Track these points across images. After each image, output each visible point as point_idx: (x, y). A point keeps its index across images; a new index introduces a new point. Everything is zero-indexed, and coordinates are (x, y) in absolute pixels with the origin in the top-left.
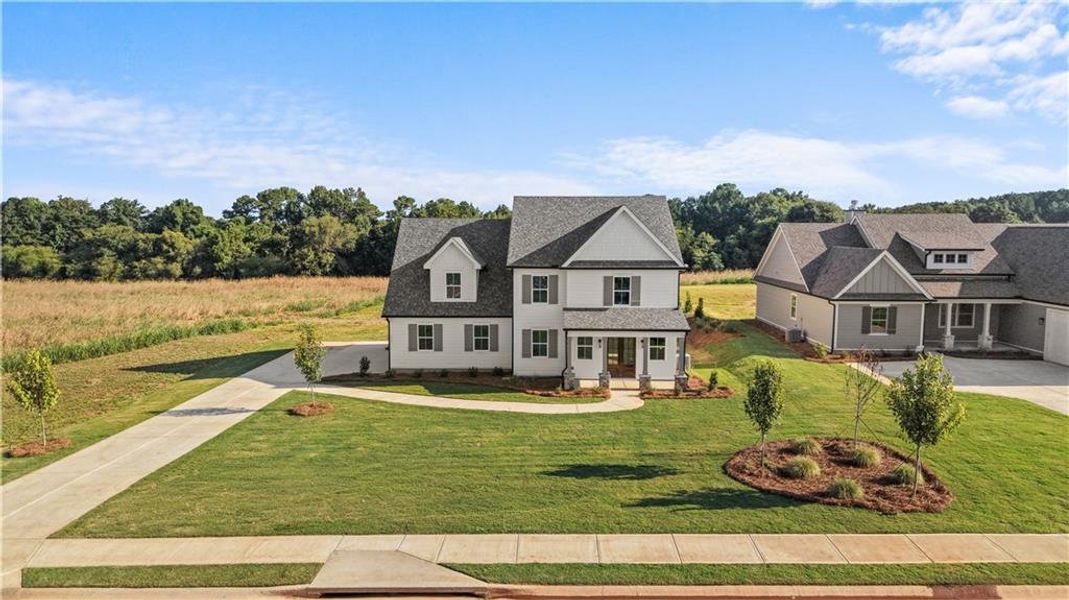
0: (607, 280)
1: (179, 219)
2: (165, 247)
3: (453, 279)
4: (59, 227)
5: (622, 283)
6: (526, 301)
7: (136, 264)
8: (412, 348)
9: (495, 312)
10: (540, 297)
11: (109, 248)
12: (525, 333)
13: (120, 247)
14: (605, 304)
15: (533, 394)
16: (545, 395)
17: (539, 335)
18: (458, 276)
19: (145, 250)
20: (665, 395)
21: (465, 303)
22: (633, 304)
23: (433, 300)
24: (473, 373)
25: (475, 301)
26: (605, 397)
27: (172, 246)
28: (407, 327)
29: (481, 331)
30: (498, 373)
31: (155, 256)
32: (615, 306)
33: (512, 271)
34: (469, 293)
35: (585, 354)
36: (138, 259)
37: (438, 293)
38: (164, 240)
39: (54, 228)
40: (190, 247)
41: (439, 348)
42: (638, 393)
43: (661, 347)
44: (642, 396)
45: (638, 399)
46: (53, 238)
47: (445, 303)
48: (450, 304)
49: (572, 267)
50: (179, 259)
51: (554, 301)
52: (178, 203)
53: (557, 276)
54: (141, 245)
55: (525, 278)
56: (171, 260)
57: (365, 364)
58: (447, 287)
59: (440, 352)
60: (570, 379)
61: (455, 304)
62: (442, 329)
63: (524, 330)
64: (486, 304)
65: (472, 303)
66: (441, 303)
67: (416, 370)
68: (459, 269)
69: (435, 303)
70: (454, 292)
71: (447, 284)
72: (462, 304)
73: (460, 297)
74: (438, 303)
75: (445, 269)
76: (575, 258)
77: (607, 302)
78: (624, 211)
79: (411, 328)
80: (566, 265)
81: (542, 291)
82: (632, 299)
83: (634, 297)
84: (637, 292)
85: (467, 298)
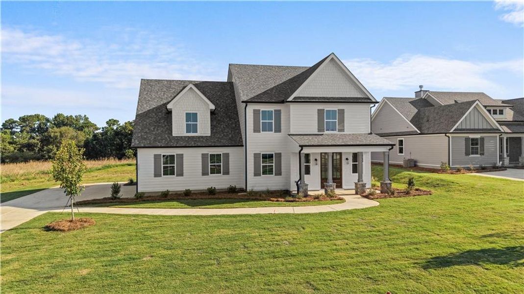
3: (191, 117)
6: (256, 130)
8: (157, 175)
9: (224, 142)
10: (267, 127)
12: (256, 156)
14: (319, 131)
17: (267, 158)
18: (195, 115)
21: (202, 137)
22: (339, 131)
23: (175, 134)
24: (211, 192)
25: (210, 135)
28: (152, 156)
29: (215, 158)
30: (232, 190)
32: (326, 132)
33: (246, 106)
34: (204, 128)
37: (179, 129)
41: (181, 174)
47: (185, 137)
48: (189, 137)
49: (295, 101)
51: (279, 130)
53: (280, 110)
55: (256, 112)
57: (116, 189)
58: (187, 124)
59: (182, 177)
60: (304, 188)
61: (193, 137)
62: (183, 158)
63: (255, 154)
64: (218, 138)
65: (207, 136)
66: (182, 137)
67: (162, 192)
68: (197, 109)
69: (177, 137)
70: (192, 128)
71: (186, 121)
72: (199, 137)
73: (197, 132)
74: (179, 137)
75: (185, 109)
76: (296, 95)
77: (320, 129)
78: (332, 59)
79: (156, 157)
80: (290, 99)
81: (268, 122)
82: (339, 127)
83: (340, 125)
84: (342, 121)
85: (203, 132)
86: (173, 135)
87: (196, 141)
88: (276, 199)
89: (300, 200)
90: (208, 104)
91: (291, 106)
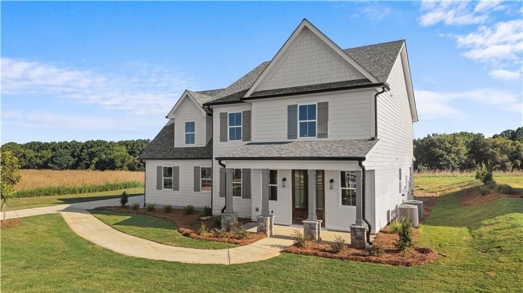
0: (291, 109)
3: (190, 126)
5: (308, 111)
8: (159, 188)
10: (236, 134)
14: (290, 137)
18: (193, 124)
21: (197, 148)
22: (320, 136)
25: (205, 146)
28: (156, 168)
32: (299, 139)
34: (201, 138)
37: (180, 142)
41: (177, 188)
47: (183, 148)
48: (187, 148)
49: (255, 97)
51: (247, 137)
53: (250, 112)
55: (223, 116)
57: (124, 198)
58: (186, 134)
59: (178, 191)
61: (190, 148)
62: (178, 170)
64: (211, 149)
65: (202, 147)
66: (181, 148)
68: (194, 118)
69: (177, 148)
70: (190, 139)
71: (186, 132)
72: (195, 148)
73: (194, 143)
74: (179, 148)
75: (184, 119)
76: (256, 89)
77: (292, 135)
78: (305, 28)
79: (159, 168)
80: (248, 95)
81: (237, 128)
82: (319, 130)
83: (320, 127)
84: (324, 120)
85: (199, 143)
86: (175, 146)
87: (189, 153)
90: (201, 111)
91: (253, 104)
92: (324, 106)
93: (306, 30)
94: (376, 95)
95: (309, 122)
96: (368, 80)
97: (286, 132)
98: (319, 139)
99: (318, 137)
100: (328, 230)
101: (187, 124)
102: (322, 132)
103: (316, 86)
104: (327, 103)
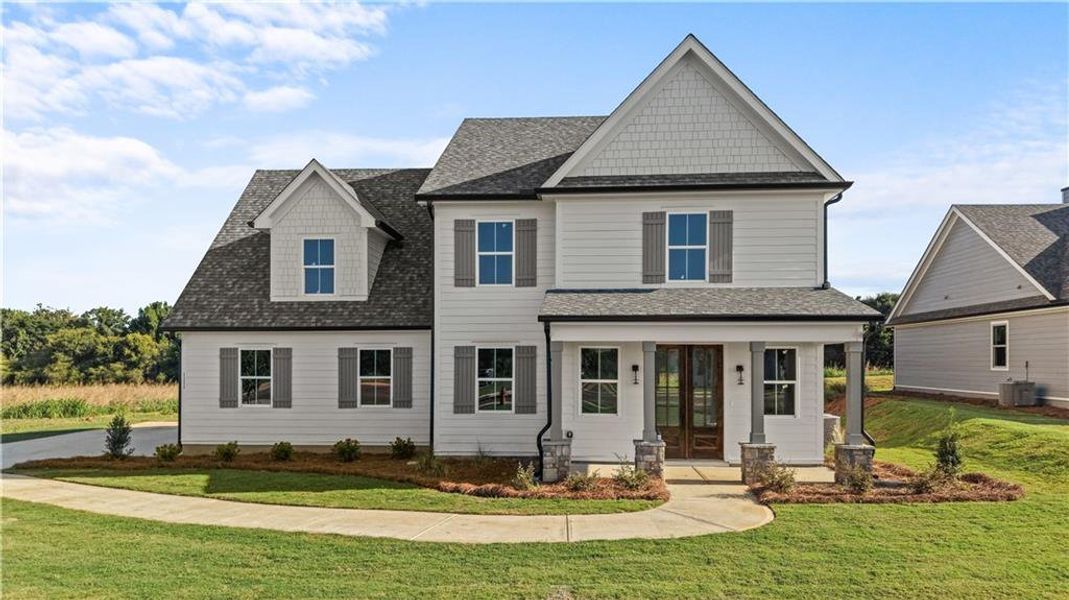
0: (651, 221)
1: (154, 323)
2: (127, 351)
3: (319, 251)
4: (22, 335)
5: (688, 228)
6: (463, 280)
7: (92, 370)
8: (227, 402)
9: (398, 316)
10: (497, 272)
11: (66, 353)
13: (78, 351)
14: (647, 278)
15: (456, 490)
16: (486, 494)
17: (494, 360)
18: (328, 245)
19: (105, 354)
20: (816, 496)
21: (343, 304)
22: (714, 278)
23: (275, 296)
24: (347, 453)
25: (365, 299)
26: (653, 498)
27: (135, 350)
28: (216, 353)
29: (376, 362)
30: (404, 450)
31: (114, 361)
32: (670, 284)
33: (430, 208)
34: (353, 280)
35: (598, 401)
36: (96, 365)
37: (287, 283)
38: (126, 344)
39: (17, 334)
40: (156, 352)
41: (285, 402)
42: (742, 489)
43: (785, 383)
44: (756, 495)
45: (749, 503)
46: (14, 345)
47: (300, 303)
48: (310, 304)
49: (569, 188)
50: (142, 365)
51: (528, 279)
52: (155, 306)
53: (534, 222)
54: (101, 349)
55: (461, 227)
56: (132, 365)
57: (119, 435)
58: (306, 269)
59: (288, 410)
60: (558, 454)
61: (321, 304)
62: (290, 358)
63: (457, 349)
64: (387, 306)
65: (357, 303)
66: (292, 303)
67: (220, 447)
68: (332, 230)
69: (279, 303)
70: (319, 280)
71: (305, 264)
72: (335, 305)
73: (332, 292)
74: (285, 303)
75: (302, 230)
76: (573, 170)
77: (651, 274)
78: (690, 53)
79: (226, 354)
80: (552, 182)
81: (498, 256)
82: (712, 267)
83: (716, 262)
84: (724, 248)
85: (347, 292)
86: (272, 300)
87: (323, 314)
88: (453, 485)
89: (521, 493)
90: (359, 215)
91: (559, 205)
92: (725, 220)
93: (691, 58)
94: (826, 205)
95: (689, 250)
96: (817, 174)
97: (639, 269)
98: (713, 286)
99: (710, 282)
100: (731, 466)
101: (310, 245)
102: (720, 271)
103: (709, 176)
104: (729, 214)
